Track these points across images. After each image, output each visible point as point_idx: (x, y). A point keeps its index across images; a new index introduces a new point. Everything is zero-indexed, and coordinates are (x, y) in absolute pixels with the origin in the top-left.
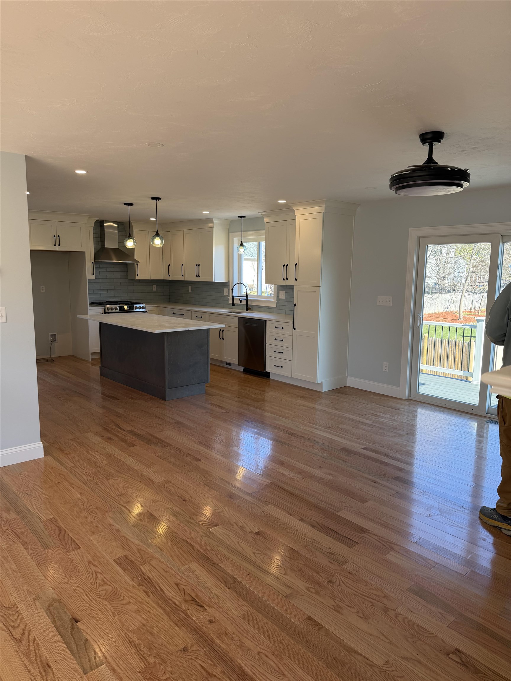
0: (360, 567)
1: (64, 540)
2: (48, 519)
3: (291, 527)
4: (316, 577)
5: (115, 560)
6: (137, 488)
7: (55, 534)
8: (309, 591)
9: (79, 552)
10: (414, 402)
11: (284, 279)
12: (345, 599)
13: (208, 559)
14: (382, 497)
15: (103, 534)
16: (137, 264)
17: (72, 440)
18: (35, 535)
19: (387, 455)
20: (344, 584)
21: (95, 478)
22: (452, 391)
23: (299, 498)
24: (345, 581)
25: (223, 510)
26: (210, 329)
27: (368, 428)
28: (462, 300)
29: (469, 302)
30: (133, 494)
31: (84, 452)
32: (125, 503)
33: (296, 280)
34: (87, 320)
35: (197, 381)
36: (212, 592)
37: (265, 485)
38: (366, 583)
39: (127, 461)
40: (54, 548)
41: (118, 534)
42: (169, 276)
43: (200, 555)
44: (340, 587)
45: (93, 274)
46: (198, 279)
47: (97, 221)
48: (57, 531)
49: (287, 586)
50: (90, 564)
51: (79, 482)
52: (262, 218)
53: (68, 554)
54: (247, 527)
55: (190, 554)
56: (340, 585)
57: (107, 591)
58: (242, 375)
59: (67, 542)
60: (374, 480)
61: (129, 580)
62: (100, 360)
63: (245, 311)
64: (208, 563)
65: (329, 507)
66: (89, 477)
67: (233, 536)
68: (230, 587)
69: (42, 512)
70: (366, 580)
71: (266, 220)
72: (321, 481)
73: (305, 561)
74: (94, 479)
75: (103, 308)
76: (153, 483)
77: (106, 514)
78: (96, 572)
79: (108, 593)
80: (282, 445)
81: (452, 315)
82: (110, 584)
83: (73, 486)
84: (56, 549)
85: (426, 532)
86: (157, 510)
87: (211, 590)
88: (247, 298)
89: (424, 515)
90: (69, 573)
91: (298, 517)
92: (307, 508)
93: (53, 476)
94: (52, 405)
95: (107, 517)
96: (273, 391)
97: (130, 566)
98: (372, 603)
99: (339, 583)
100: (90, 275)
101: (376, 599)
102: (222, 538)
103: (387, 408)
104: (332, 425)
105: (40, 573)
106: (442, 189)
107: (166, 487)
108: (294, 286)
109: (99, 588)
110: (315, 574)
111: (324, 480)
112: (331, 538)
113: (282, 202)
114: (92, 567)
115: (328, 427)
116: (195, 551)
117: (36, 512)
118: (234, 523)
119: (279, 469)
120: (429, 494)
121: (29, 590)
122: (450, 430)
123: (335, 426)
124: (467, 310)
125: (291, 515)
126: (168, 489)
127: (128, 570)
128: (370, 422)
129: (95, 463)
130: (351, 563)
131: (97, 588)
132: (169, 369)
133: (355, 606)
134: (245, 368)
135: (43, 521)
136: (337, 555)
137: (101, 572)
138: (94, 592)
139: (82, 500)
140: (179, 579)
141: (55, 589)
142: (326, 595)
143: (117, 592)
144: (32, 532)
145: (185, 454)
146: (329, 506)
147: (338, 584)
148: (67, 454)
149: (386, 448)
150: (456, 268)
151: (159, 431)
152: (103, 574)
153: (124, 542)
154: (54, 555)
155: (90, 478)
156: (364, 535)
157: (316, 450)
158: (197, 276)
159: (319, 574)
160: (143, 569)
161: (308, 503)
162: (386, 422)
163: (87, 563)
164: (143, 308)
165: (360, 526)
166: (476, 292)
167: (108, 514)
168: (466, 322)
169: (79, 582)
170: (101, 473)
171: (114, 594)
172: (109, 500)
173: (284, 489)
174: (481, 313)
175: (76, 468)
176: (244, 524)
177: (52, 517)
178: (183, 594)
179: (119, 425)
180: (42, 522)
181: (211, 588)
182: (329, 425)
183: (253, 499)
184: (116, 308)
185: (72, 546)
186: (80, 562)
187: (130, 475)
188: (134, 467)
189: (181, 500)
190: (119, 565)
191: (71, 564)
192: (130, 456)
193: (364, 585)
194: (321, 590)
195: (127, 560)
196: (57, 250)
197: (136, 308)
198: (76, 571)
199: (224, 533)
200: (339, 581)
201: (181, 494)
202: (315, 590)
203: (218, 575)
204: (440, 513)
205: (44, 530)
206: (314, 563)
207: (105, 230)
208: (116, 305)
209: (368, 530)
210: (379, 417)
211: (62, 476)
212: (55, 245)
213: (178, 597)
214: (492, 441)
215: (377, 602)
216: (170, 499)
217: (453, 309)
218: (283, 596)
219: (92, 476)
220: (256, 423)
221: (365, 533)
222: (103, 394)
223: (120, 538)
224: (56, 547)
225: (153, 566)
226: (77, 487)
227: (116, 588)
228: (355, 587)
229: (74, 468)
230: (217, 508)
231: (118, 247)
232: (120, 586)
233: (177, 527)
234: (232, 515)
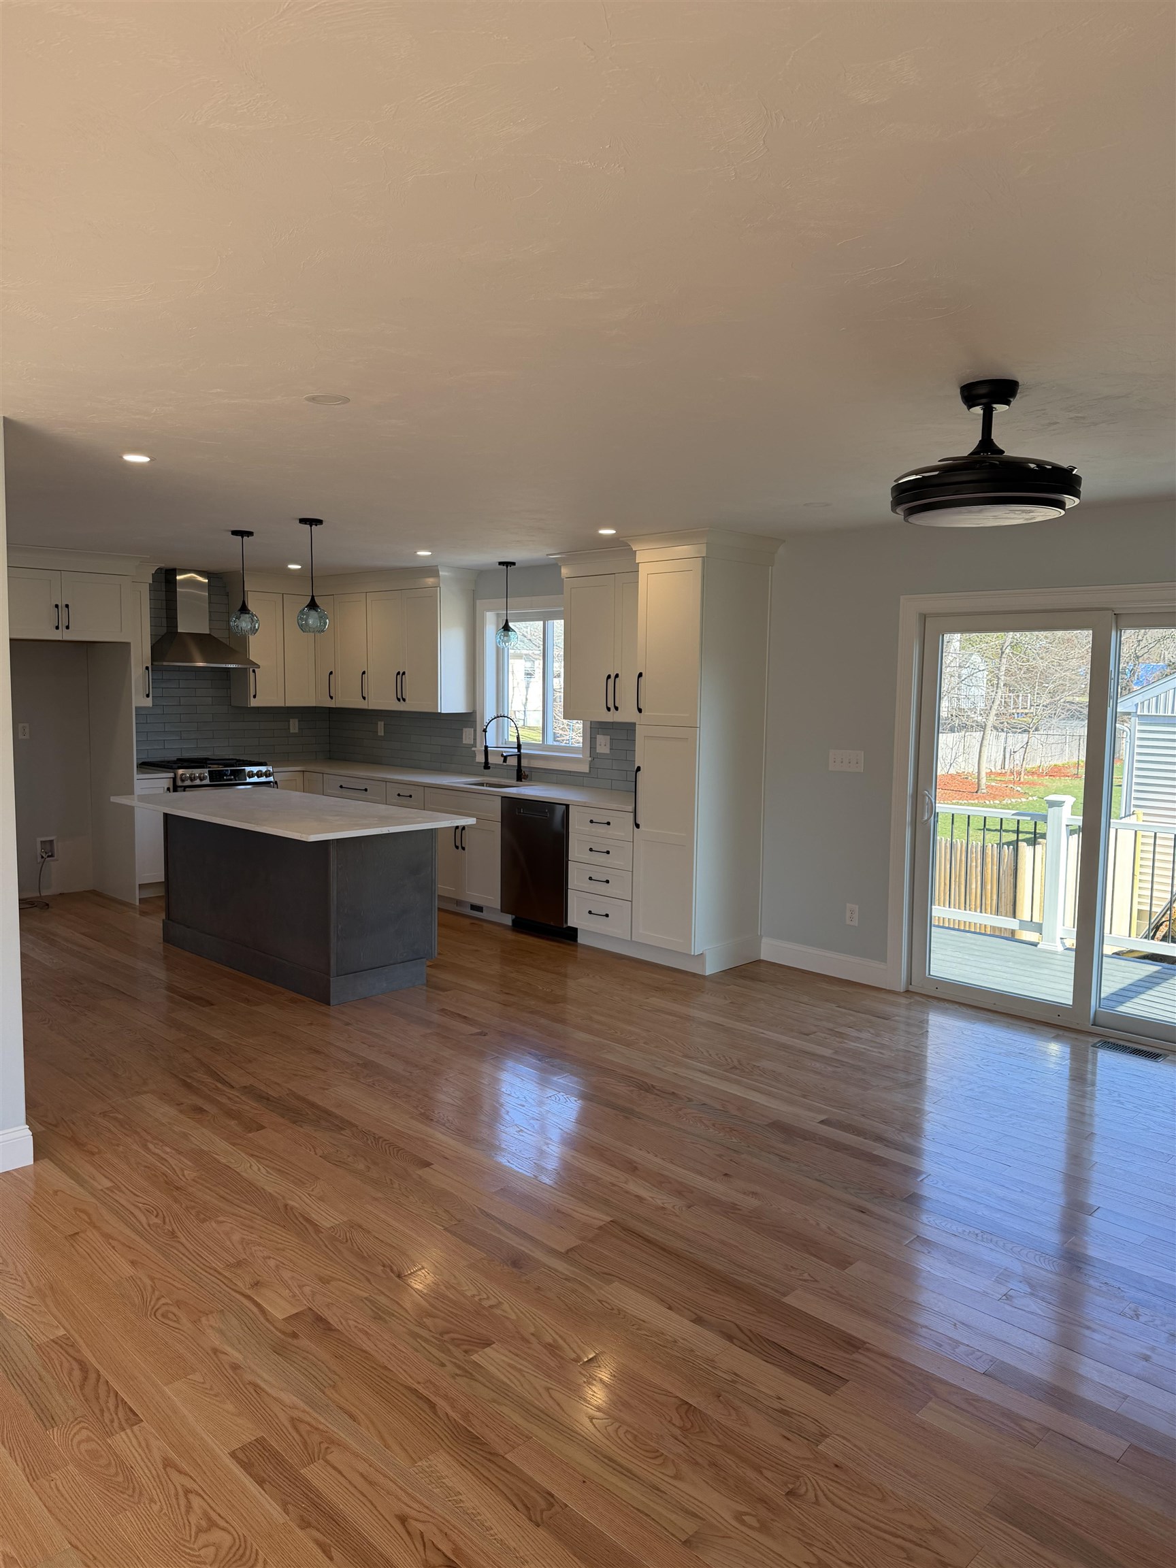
0: (860, 1449)
1: (97, 1398)
2: (51, 1340)
3: (676, 1342)
4: (755, 1483)
5: (233, 1455)
6: (278, 1243)
7: (72, 1382)
8: (743, 1522)
9: (138, 1433)
10: (921, 999)
11: (609, 709)
12: (837, 1542)
13: (475, 1440)
14: (885, 1251)
15: (196, 1377)
16: (254, 671)
17: (104, 1114)
18: (18, 1388)
19: (879, 1139)
20: (827, 1498)
21: (167, 1220)
22: (999, 968)
23: (685, 1260)
24: (829, 1490)
25: (500, 1300)
26: (437, 828)
27: (825, 1068)
28: (983, 749)
29: (998, 754)
30: (267, 1260)
31: (135, 1147)
32: (249, 1288)
33: (640, 711)
34: (132, 808)
35: (405, 954)
36: (496, 1537)
37: (596, 1229)
38: (883, 1494)
39: (246, 1170)
40: (72, 1423)
41: (236, 1378)
42: (331, 698)
43: (454, 1430)
44: (818, 1507)
45: (148, 696)
46: (401, 707)
47: (160, 569)
48: (77, 1374)
49: (687, 1512)
50: (170, 1469)
51: (128, 1232)
52: (554, 567)
53: (108, 1440)
54: (566, 1346)
55: (427, 1427)
56: (817, 1502)
57: (218, 1548)
58: (511, 936)
59: (104, 1406)
60: (859, 1206)
61: (273, 1509)
62: (162, 903)
63: (514, 782)
64: (477, 1453)
65: (761, 1284)
66: (153, 1217)
67: (532, 1373)
68: (539, 1520)
69: (34, 1318)
70: (881, 1485)
71: (565, 571)
72: (732, 1213)
73: (721, 1436)
74: (164, 1223)
75: (172, 775)
76: (317, 1228)
77: (203, 1319)
78: (187, 1492)
79: (223, 1553)
80: (627, 1118)
81: (961, 782)
82: (226, 1525)
83: (114, 1243)
84: (78, 1427)
85: (1005, 1342)
86: (332, 1304)
87: (492, 1532)
88: (519, 751)
89: (992, 1295)
90: (115, 1499)
91: (689, 1312)
92: (707, 1286)
93: (61, 1215)
94: (49, 1021)
95: (204, 1329)
96: (588, 975)
97: (276, 1468)
98: (903, 1549)
99: (816, 1496)
100: (140, 699)
101: (915, 1539)
102: (505, 1380)
103: (863, 1015)
104: (739, 1061)
105: (37, 1499)
106: (1019, 512)
107: (349, 1241)
108: (635, 724)
109: (196, 1538)
110: (751, 1474)
111: (740, 1210)
112: (779, 1370)
113: (607, 532)
114: (174, 1475)
115: (731, 1068)
116: (439, 1417)
117: (19, 1319)
118: (531, 1337)
119: (626, 1183)
120: (995, 1239)
121: (8, 1555)
122: (1016, 1068)
123: (748, 1064)
124: (993, 770)
125: (670, 1308)
126: (354, 1244)
127: (270, 1482)
128: (828, 1052)
129: (166, 1176)
130: (837, 1437)
131: (193, 1539)
132: (340, 927)
133: (864, 1561)
134: (516, 917)
135: (38, 1345)
136: (799, 1415)
137: (200, 1492)
138: (185, 1552)
139: (139, 1283)
140: (406, 1504)
141: (81, 1547)
142: (787, 1532)
143: (246, 1548)
144: (11, 1377)
145: (391, 1148)
146: (762, 1281)
147: (814, 1499)
148: (93, 1154)
149: (876, 1119)
150: (964, 677)
151: (321, 1088)
152: (205, 1497)
153: (255, 1401)
154: (72, 1446)
155: (156, 1220)
156: (856, 1356)
157: (711, 1130)
158: (399, 700)
159: (761, 1473)
160: (309, 1476)
161: (709, 1273)
162: (864, 1050)
163: (161, 1466)
164: (267, 774)
165: (844, 1332)
166: (1013, 729)
167: (209, 1321)
168: (994, 798)
169: (143, 1522)
170: (184, 1205)
171: (237, 1557)
172: (208, 1281)
173: (646, 1237)
174: (1026, 777)
175: (118, 1192)
176: (557, 1337)
177: (62, 1332)
178: (421, 1548)
179: (219, 1073)
180: (37, 1347)
181: (493, 1526)
182: (732, 1061)
183: (572, 1268)
184: (202, 775)
185: (120, 1416)
186: (142, 1464)
187: (256, 1210)
188: (266, 1187)
189: (392, 1275)
190: (247, 1466)
191: (119, 1470)
192: (252, 1155)
193: (878, 1499)
194: (772, 1520)
195: (265, 1453)
196: (61, 639)
197: (251, 775)
198: (134, 1489)
199: (509, 1365)
200: (815, 1489)
201: (388, 1258)
202: (758, 1521)
203: (507, 1486)
204: (1029, 1290)
205: (44, 1373)
206: (744, 1442)
207: (178, 590)
208: (203, 767)
209: (865, 1343)
210: (846, 1039)
211: (81, 1215)
212: (57, 628)
213: (407, 1557)
214: (1116, 1094)
215: (916, 1548)
216: (363, 1274)
217: (962, 767)
218: (681, 1541)
219: (161, 1213)
220: (557, 1061)
221: (860, 1351)
222: (171, 988)
223: (244, 1389)
224: (76, 1419)
225: (335, 1468)
226: (124, 1244)
227: (241, 1535)
228: (857, 1507)
229: (112, 1191)
230: (485, 1296)
231: (207, 632)
232: (252, 1530)
233: (388, 1351)
234: (524, 1315)
